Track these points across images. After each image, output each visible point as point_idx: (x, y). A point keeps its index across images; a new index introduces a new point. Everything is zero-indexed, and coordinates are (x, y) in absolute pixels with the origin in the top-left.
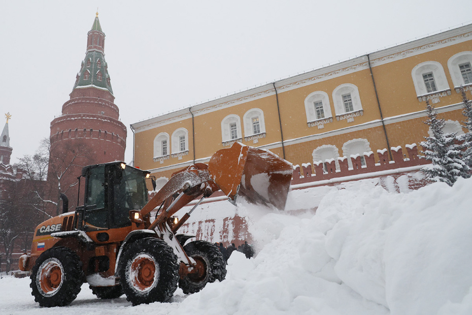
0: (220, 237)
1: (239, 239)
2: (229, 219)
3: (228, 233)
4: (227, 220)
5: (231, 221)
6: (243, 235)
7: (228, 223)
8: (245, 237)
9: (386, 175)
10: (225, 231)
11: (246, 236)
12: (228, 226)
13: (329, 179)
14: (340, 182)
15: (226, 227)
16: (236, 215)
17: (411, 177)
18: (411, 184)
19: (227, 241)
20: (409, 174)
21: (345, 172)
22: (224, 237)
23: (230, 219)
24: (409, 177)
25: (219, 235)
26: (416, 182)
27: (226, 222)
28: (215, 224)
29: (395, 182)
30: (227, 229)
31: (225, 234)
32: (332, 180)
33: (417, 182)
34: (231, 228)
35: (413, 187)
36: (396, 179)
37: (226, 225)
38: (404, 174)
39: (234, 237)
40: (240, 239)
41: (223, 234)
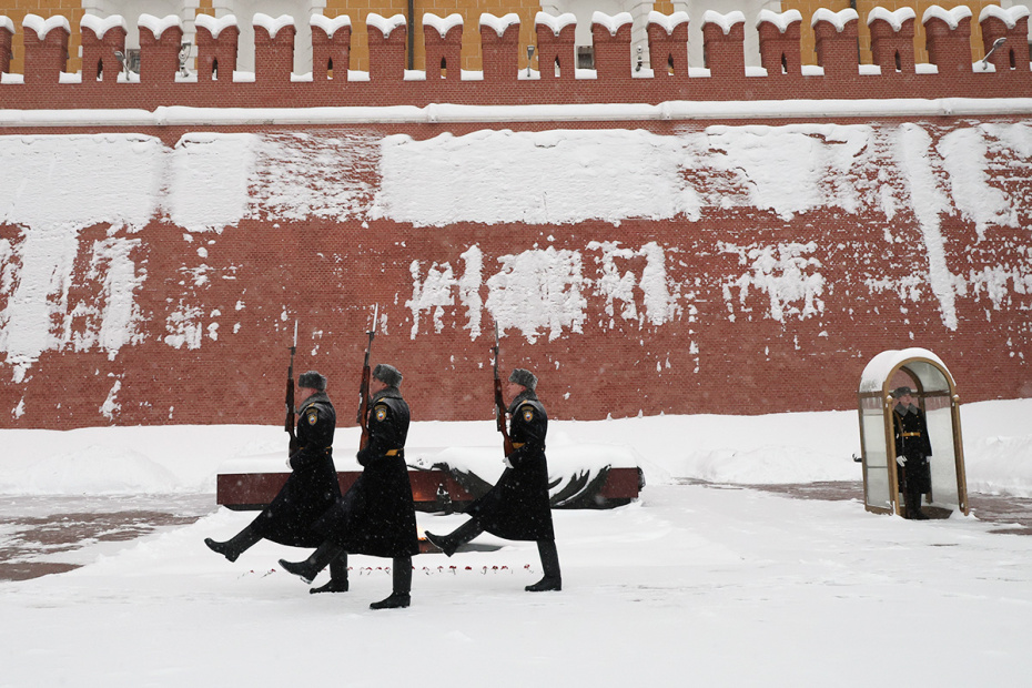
0: (49, 325)
1: (168, 340)
2: (112, 231)
3: (102, 305)
4: (103, 237)
5: (125, 245)
6: (195, 321)
7: (108, 253)
8: (205, 331)
9: (898, 119)
10: (86, 290)
11: (214, 326)
12: (103, 267)
13: (654, 102)
14: (702, 123)
15: (92, 274)
16: (159, 215)
17: (994, 139)
18: (995, 167)
19: (95, 348)
20: (987, 127)
21: (727, 82)
22: (79, 324)
23: (118, 235)
24: (987, 137)
25: (45, 311)
26: (1013, 163)
27: (97, 246)
28: (24, 250)
29: (933, 151)
30: (96, 286)
31: (80, 309)
32: (670, 108)
33: (1018, 163)
34: (122, 279)
35: (1001, 178)
36: (936, 140)
37: (95, 260)
38: (967, 125)
39: (141, 327)
40: (175, 341)
41: (70, 308)
